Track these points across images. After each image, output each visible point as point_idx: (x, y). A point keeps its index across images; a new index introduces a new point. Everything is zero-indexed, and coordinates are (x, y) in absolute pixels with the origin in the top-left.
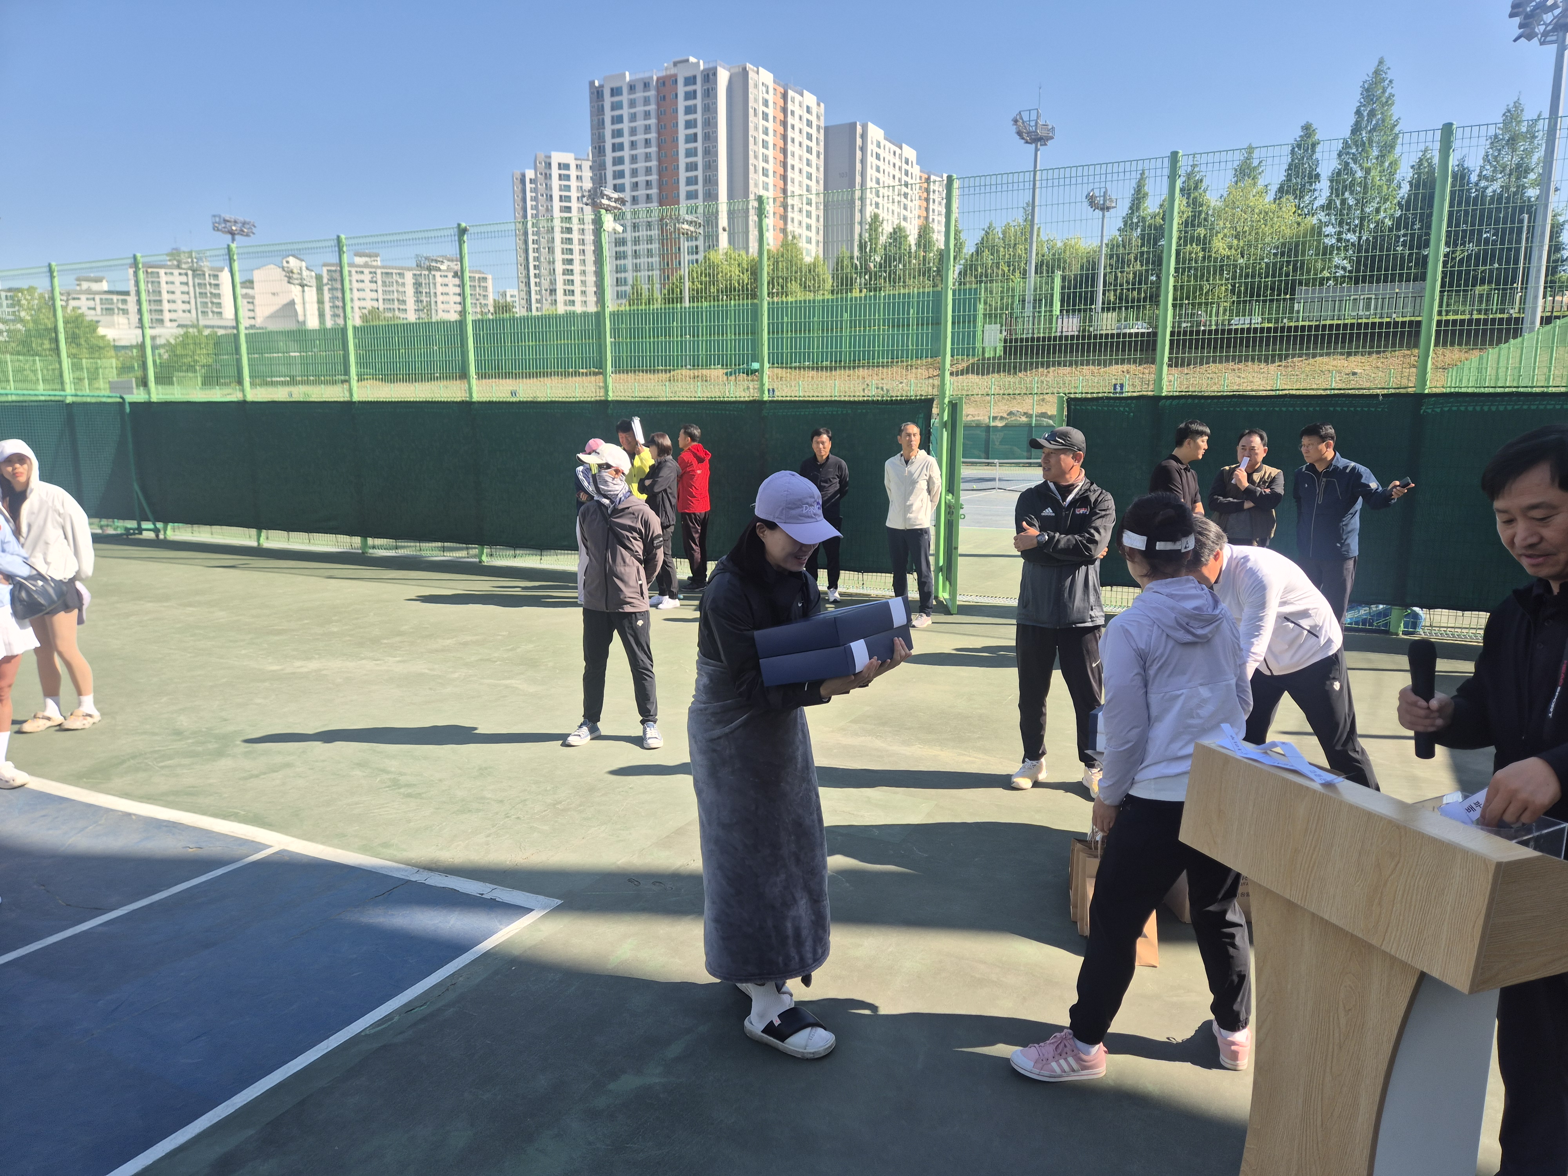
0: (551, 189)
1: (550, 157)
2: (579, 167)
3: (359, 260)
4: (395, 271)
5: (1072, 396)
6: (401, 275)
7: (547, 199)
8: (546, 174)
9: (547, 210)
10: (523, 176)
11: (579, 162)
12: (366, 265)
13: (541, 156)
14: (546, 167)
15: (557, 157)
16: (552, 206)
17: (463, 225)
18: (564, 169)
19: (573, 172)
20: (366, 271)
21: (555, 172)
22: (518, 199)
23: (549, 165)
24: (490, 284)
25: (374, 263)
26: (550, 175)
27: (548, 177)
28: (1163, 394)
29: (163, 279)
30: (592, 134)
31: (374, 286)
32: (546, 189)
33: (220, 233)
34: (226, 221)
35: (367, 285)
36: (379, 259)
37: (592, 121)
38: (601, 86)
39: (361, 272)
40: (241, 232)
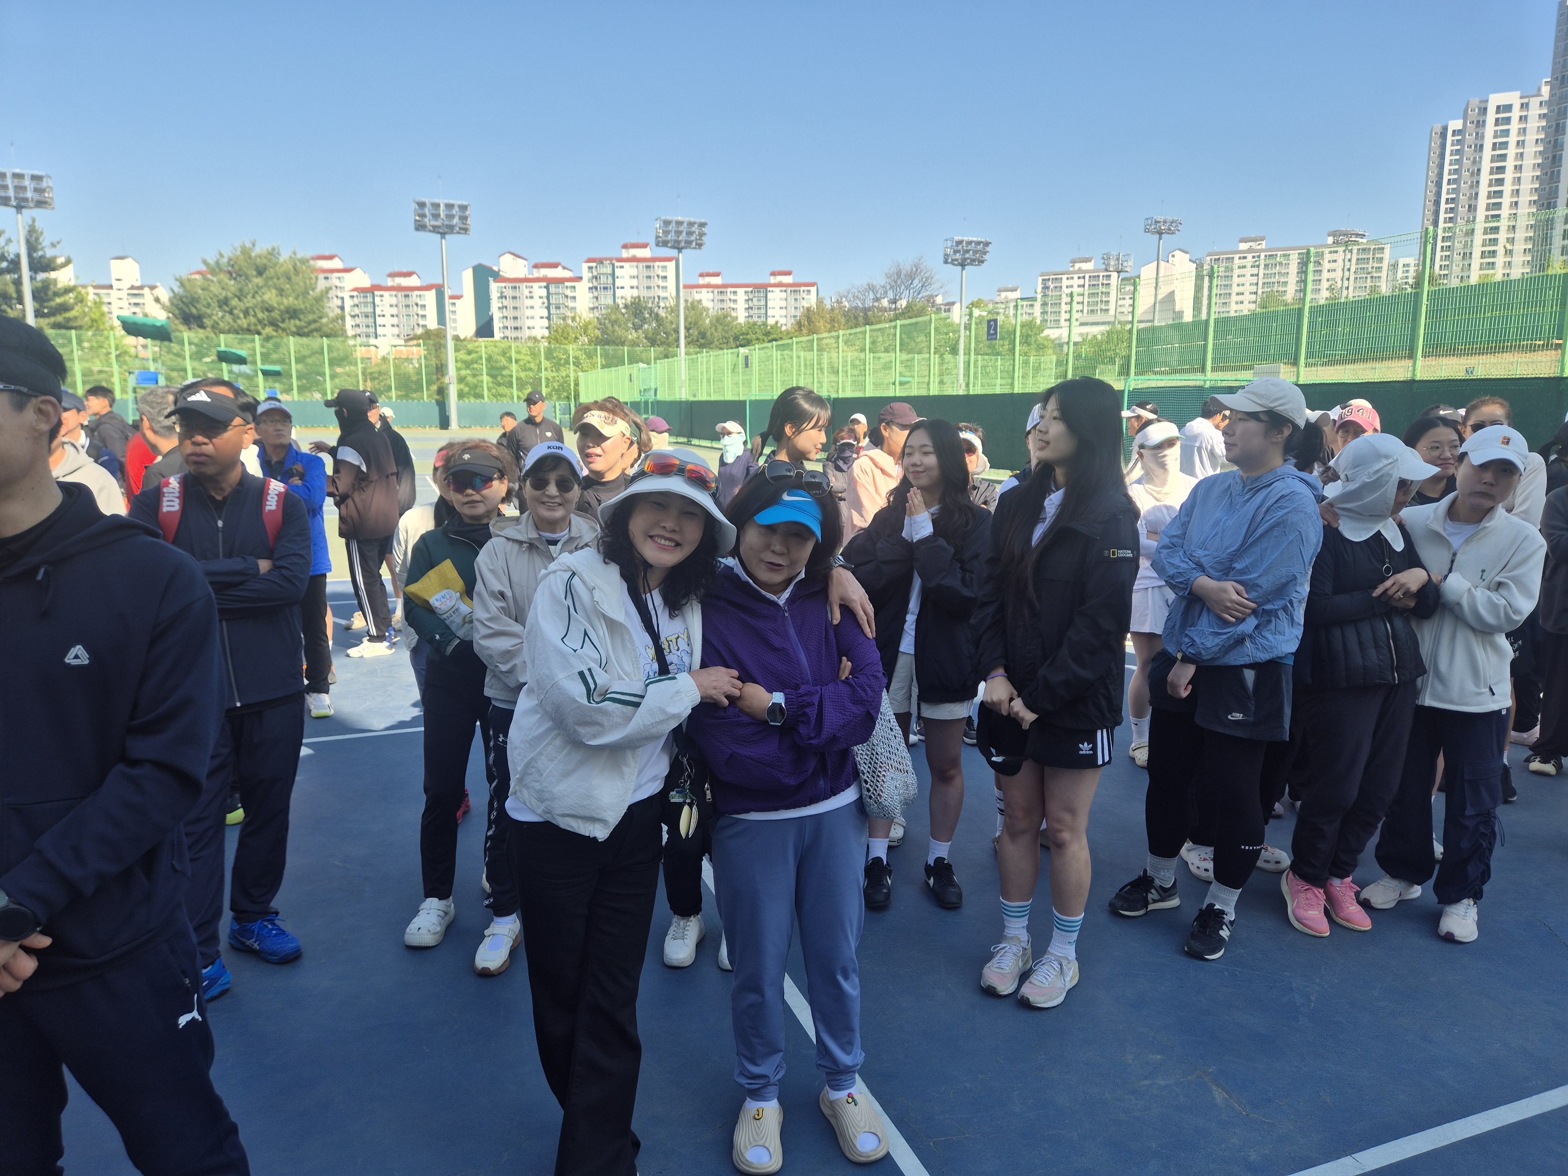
0: (1483, 137)
1: (1487, 101)
2: (1524, 106)
3: (1243, 246)
4: (1279, 253)
6: (1287, 256)
7: (1475, 151)
8: (1478, 122)
9: (1474, 162)
10: (1445, 129)
11: (1525, 100)
12: (1250, 251)
13: (1475, 102)
14: (1479, 114)
15: (1495, 100)
16: (1481, 158)
18: (1504, 112)
19: (1515, 114)
20: (1250, 256)
21: (1491, 116)
22: (1434, 157)
23: (1484, 111)
24: (1387, 255)
25: (1259, 247)
26: (1484, 122)
27: (1480, 124)
29: (1065, 283)
30: (1554, 64)
31: (1255, 271)
32: (1477, 138)
33: (1149, 234)
34: (1157, 222)
35: (1249, 271)
36: (1264, 242)
37: (1556, 48)
39: (1245, 258)
40: (1170, 232)
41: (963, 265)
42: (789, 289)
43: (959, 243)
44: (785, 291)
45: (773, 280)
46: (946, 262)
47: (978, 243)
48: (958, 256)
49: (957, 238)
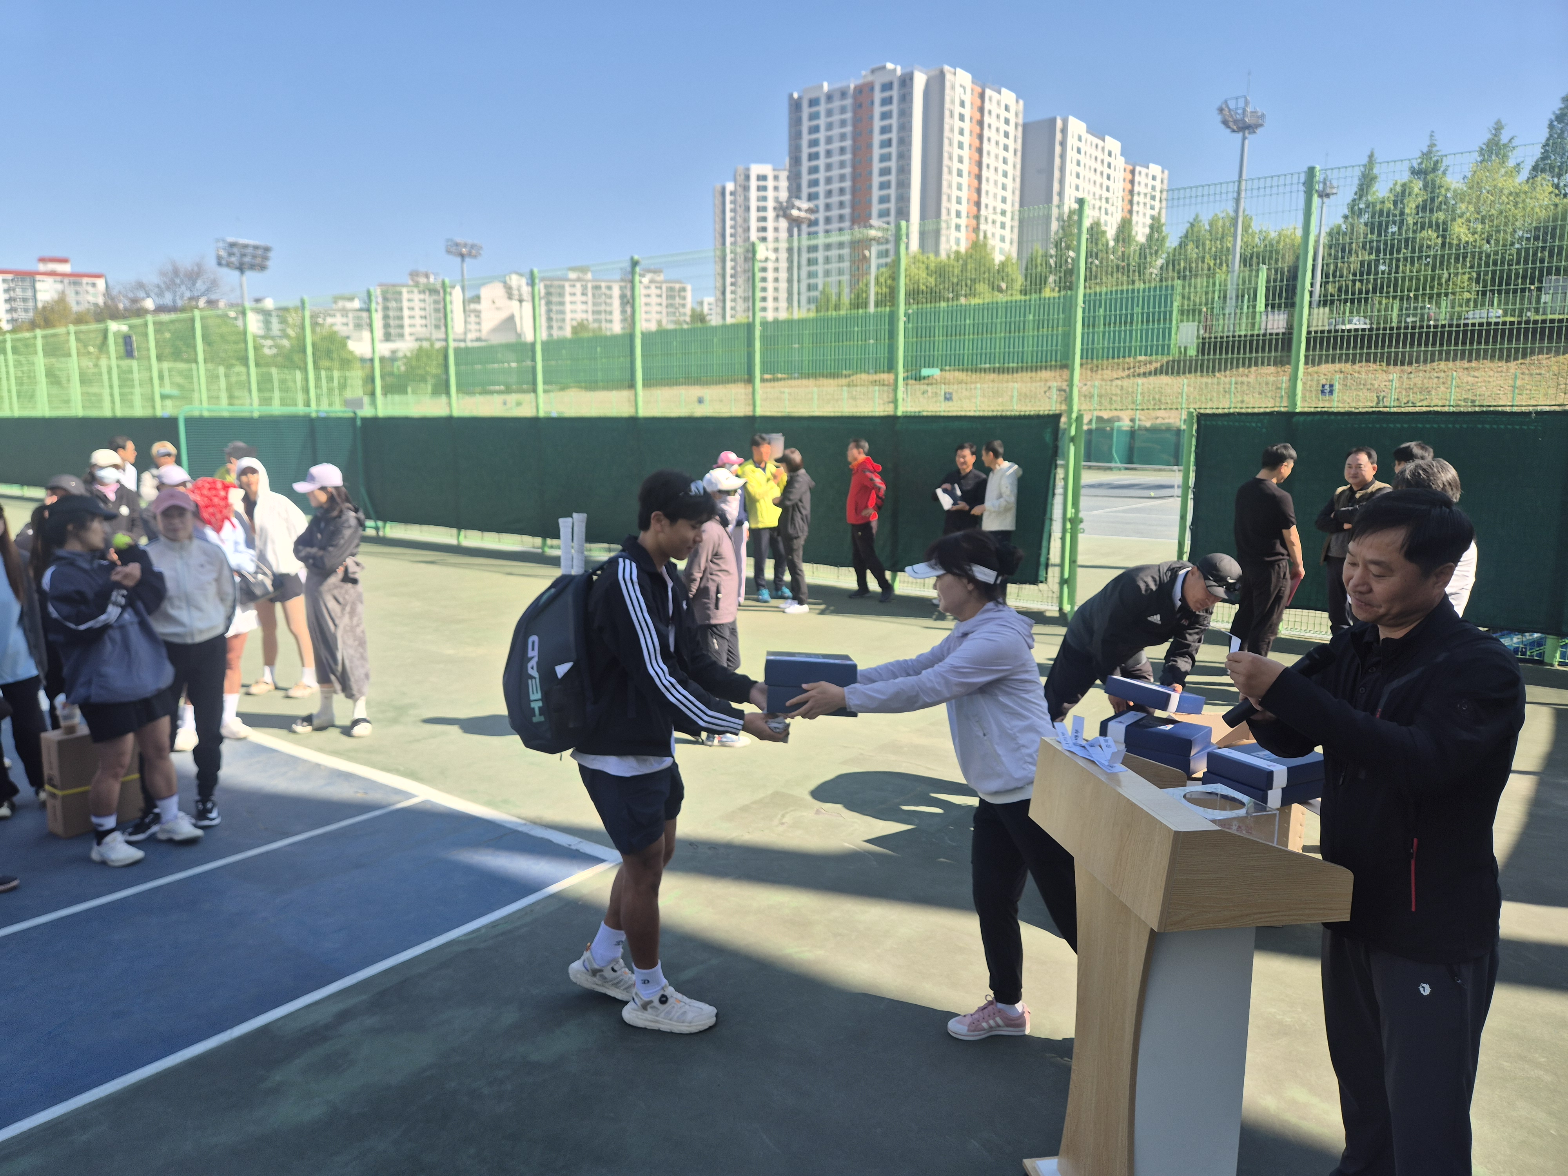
0: (749, 200)
1: (749, 170)
2: (776, 178)
3: (572, 275)
4: (604, 284)
5: (1202, 411)
6: (609, 288)
7: (745, 210)
8: (745, 186)
9: (745, 220)
10: (724, 189)
11: (776, 173)
12: (578, 279)
13: (741, 168)
14: (745, 180)
15: (756, 169)
16: (749, 217)
17: (636, 257)
18: (762, 181)
19: (770, 183)
20: (578, 285)
21: (754, 183)
22: (718, 211)
23: (747, 177)
24: (689, 294)
25: (586, 277)
26: (749, 187)
27: (746, 189)
28: (1298, 410)
29: (405, 297)
31: (584, 299)
32: (745, 200)
33: (450, 256)
34: (457, 245)
35: (579, 298)
36: (590, 273)
37: (790, 132)
38: (800, 98)
39: (574, 286)
40: (470, 254)
41: (241, 269)
42: (66, 281)
43: (232, 245)
44: (62, 282)
45: (42, 267)
46: (220, 264)
47: (256, 247)
48: (233, 259)
49: (231, 239)
